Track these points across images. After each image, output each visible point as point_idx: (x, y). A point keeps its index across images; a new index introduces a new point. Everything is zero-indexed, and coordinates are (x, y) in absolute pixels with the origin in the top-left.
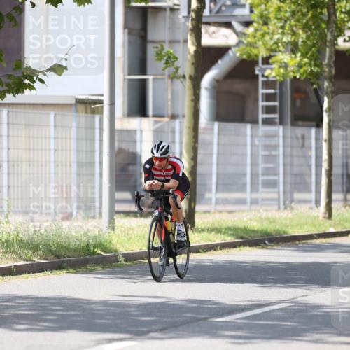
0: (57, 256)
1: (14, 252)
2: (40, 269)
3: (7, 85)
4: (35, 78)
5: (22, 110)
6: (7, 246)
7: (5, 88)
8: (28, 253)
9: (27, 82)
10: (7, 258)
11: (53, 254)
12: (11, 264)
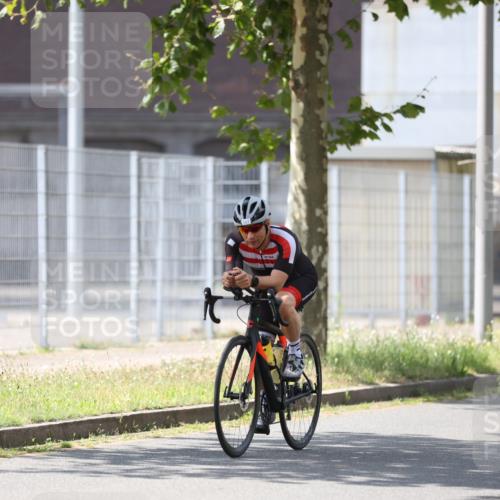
0: (410, 378)
1: (348, 371)
2: (385, 395)
3: (340, 133)
4: (378, 123)
5: (358, 168)
6: (338, 362)
7: (336, 137)
8: (368, 373)
9: (366, 128)
10: (338, 380)
11: (403, 375)
12: (345, 389)
